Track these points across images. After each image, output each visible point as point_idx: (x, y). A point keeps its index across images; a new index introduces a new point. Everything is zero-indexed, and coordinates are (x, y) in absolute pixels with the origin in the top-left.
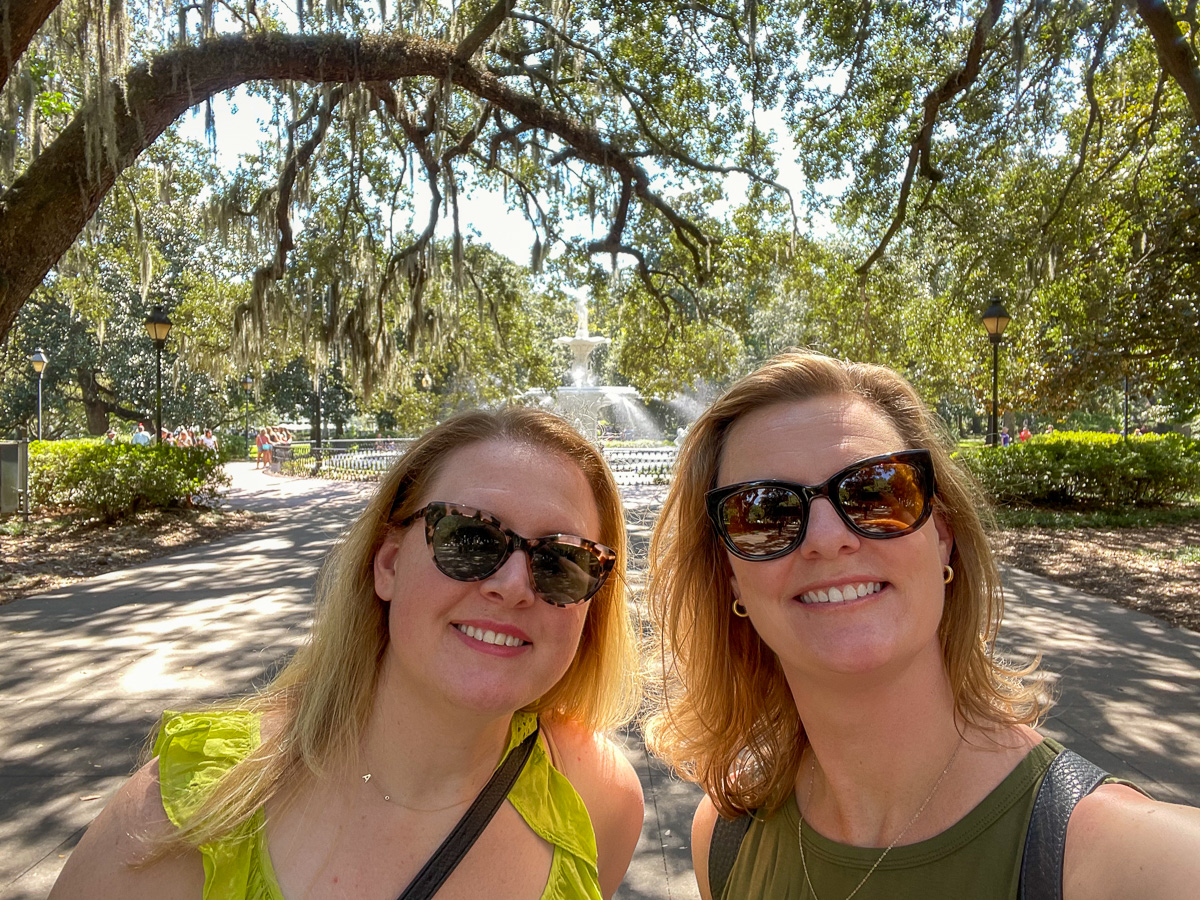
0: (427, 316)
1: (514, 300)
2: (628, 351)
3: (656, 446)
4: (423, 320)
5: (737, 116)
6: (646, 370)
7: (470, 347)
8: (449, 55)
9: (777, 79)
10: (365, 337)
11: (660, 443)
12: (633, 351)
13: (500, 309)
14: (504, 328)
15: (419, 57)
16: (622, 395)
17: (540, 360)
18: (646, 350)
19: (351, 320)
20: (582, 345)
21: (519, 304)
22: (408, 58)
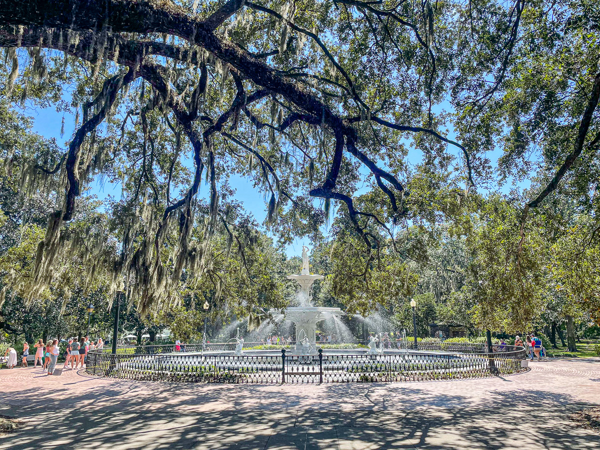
0: (192, 252)
1: (256, 241)
2: (337, 279)
3: (354, 348)
4: (188, 255)
5: (416, 104)
6: (350, 293)
7: (226, 278)
8: (194, 20)
9: (441, 81)
10: (147, 269)
11: (356, 345)
12: (341, 279)
13: (246, 249)
14: (248, 262)
15: (166, 15)
16: (332, 313)
17: (274, 285)
18: (350, 278)
19: (136, 258)
20: (306, 279)
21: (260, 245)
22: (154, 12)
